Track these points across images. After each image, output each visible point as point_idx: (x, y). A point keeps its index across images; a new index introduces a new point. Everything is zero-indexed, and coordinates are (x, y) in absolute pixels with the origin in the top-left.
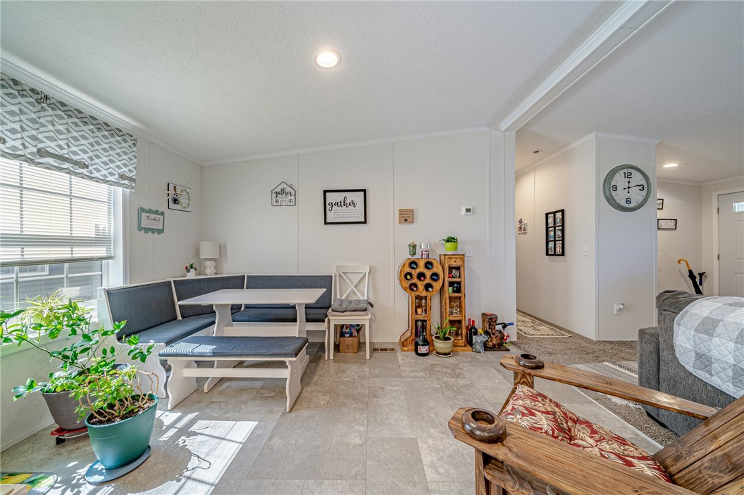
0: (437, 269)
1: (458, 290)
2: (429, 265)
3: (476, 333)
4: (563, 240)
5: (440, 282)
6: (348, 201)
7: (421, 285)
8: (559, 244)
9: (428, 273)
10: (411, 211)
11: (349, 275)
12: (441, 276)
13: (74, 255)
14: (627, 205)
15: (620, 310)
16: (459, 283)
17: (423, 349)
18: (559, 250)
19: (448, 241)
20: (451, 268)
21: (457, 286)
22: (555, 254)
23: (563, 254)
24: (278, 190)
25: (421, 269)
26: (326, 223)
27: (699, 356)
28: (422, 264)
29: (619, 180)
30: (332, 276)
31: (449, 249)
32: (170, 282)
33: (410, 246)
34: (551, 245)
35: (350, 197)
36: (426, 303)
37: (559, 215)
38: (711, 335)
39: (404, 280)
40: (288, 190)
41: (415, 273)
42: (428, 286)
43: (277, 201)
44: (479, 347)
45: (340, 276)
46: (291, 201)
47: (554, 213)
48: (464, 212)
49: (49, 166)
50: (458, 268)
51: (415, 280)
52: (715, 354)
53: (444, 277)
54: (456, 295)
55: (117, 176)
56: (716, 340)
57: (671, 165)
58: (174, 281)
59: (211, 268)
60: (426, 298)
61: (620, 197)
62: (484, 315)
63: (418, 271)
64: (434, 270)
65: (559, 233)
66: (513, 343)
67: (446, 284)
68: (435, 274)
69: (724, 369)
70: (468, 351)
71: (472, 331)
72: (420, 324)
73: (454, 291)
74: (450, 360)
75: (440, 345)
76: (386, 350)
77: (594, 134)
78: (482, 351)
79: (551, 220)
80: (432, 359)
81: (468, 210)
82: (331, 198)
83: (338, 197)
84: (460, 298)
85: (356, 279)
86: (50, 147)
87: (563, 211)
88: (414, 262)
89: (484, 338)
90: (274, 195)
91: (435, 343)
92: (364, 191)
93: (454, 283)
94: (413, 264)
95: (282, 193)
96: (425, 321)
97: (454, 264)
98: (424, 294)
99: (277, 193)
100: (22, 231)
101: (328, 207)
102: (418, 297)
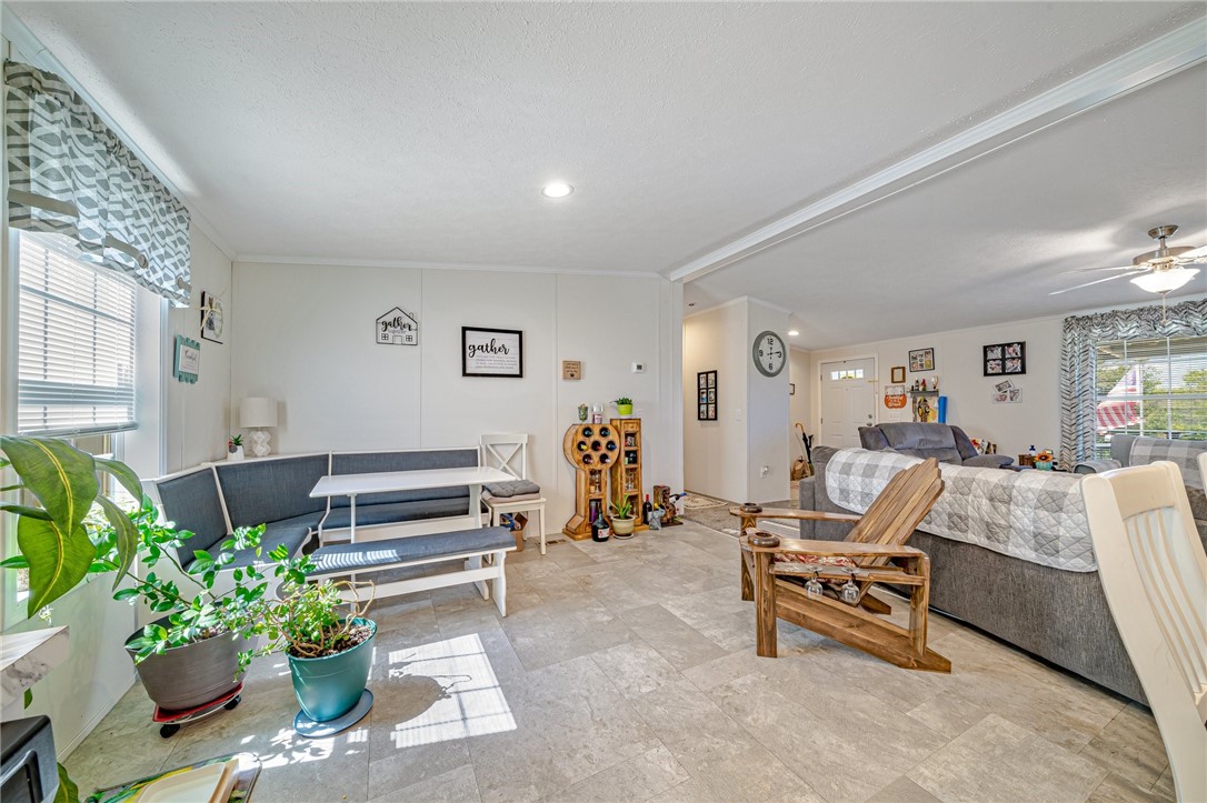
0: (613, 436)
1: (635, 460)
2: (604, 432)
3: (650, 509)
4: (716, 403)
5: (617, 451)
6: (497, 345)
7: (596, 456)
8: (711, 407)
9: (603, 442)
10: (578, 364)
11: (498, 448)
12: (617, 444)
13: (97, 422)
14: (769, 370)
15: (765, 473)
16: (635, 452)
17: (604, 533)
18: (711, 414)
19: (622, 403)
20: (627, 435)
21: (633, 457)
22: (707, 419)
23: (716, 419)
24: (389, 319)
25: (596, 437)
26: (465, 374)
27: (842, 491)
28: (596, 430)
29: (764, 345)
30: (476, 451)
31: (623, 413)
32: (210, 469)
33: (580, 408)
34: (703, 408)
35: (501, 339)
36: (600, 479)
37: (711, 376)
38: (848, 474)
39: (577, 450)
40: (406, 320)
41: (590, 441)
42: (603, 458)
43: (385, 337)
44: (656, 524)
45: (487, 448)
46: (409, 338)
47: (707, 373)
48: (635, 369)
49: (112, 263)
50: (633, 435)
51: (590, 451)
52: (851, 487)
53: (621, 445)
54: (632, 466)
55: (173, 282)
56: (851, 477)
57: (793, 333)
58: (217, 468)
59: (265, 444)
60: (600, 471)
61: (765, 361)
62: (656, 488)
63: (592, 439)
64: (610, 438)
65: (712, 396)
66: (682, 517)
67: (623, 454)
68: (611, 443)
69: (856, 497)
70: (645, 531)
71: (647, 508)
72: (593, 504)
73: (629, 462)
74: (634, 541)
75: (621, 525)
76: (555, 542)
77: (746, 298)
78: (660, 528)
79: (703, 381)
80: (614, 543)
81: (639, 367)
82: (473, 338)
83: (484, 339)
84: (635, 469)
85: (508, 453)
86: (117, 229)
87: (715, 372)
88: (588, 429)
89: (661, 513)
90: (381, 327)
91: (615, 524)
92: (520, 333)
93: (631, 452)
94: (587, 431)
95: (394, 324)
96: (600, 500)
97: (630, 430)
98: (599, 467)
99: (386, 325)
100: (45, 377)
101: (468, 351)
102: (593, 472)
